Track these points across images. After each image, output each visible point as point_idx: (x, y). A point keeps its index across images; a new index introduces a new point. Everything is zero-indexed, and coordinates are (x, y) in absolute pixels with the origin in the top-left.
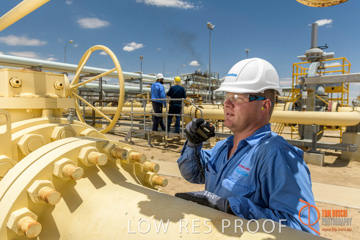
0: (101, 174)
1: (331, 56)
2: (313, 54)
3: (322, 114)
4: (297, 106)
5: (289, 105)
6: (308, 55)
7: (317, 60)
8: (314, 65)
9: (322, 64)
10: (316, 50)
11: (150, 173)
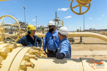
1: (60, 20)
6: (55, 19)
8: (57, 22)
9: (58, 22)
10: (57, 18)
11: (41, 54)
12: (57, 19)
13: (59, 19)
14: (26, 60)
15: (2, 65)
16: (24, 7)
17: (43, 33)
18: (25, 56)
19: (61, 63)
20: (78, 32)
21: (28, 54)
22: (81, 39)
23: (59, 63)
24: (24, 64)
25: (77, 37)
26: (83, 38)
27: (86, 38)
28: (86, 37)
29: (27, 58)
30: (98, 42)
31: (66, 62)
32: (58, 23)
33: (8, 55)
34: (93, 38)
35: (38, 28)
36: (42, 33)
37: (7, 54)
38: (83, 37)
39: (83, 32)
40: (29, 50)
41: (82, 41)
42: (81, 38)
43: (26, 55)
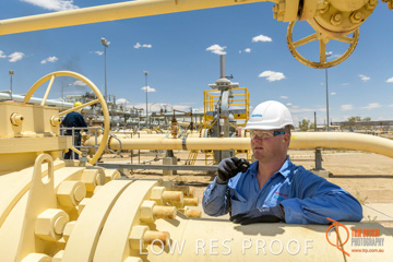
0: (177, 218)
1: (237, 86)
2: (222, 83)
3: (233, 139)
4: (211, 133)
5: (205, 131)
6: (218, 84)
7: (226, 89)
8: (226, 94)
9: (231, 93)
10: (225, 80)
11: (186, 208)
12: (227, 84)
13: (232, 84)
14: (142, 222)
15: (67, 238)
16: (103, 41)
17: (175, 134)
18: (140, 210)
19: (262, 234)
20: (305, 130)
21: (149, 204)
22: (318, 159)
23: (256, 234)
24: (139, 237)
25: (301, 149)
26: (325, 155)
27: (336, 154)
28: (338, 149)
29: (148, 216)
30: (384, 170)
31: (283, 232)
32: (230, 97)
33: (84, 206)
34: (365, 154)
35: (154, 114)
36: (171, 136)
37: (77, 202)
38: (324, 149)
39: (324, 130)
40: (150, 190)
41: (323, 165)
42: (318, 152)
43: (143, 205)
